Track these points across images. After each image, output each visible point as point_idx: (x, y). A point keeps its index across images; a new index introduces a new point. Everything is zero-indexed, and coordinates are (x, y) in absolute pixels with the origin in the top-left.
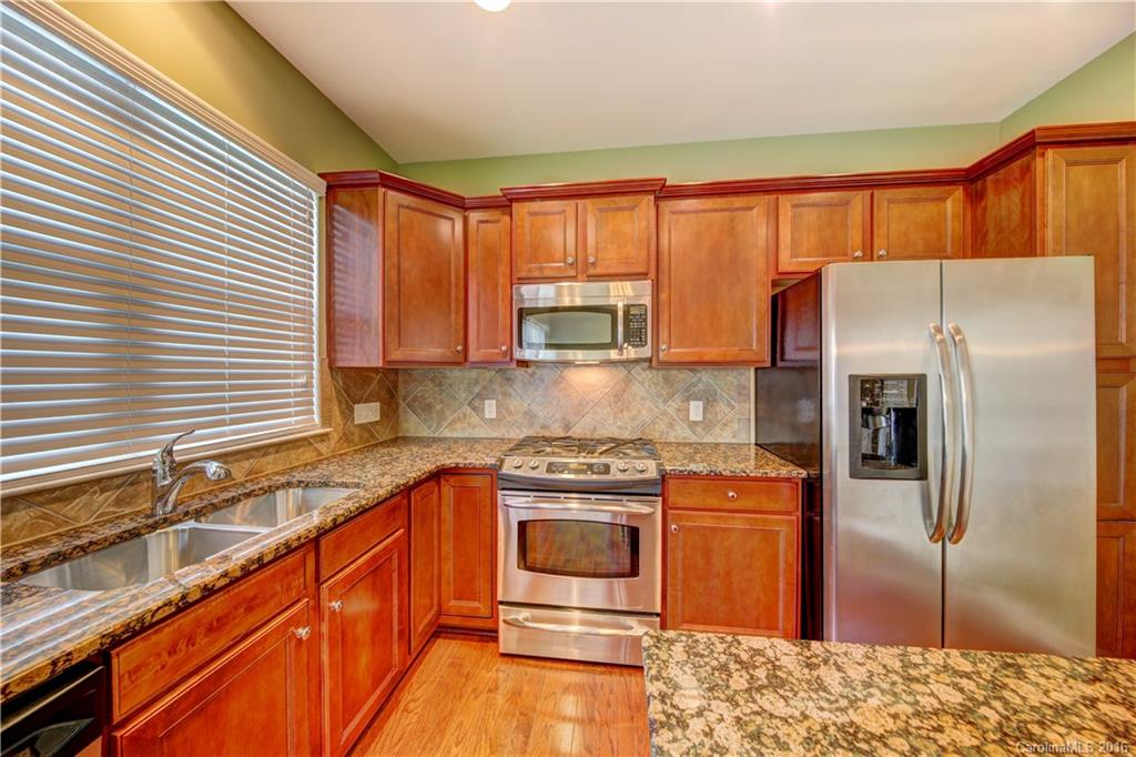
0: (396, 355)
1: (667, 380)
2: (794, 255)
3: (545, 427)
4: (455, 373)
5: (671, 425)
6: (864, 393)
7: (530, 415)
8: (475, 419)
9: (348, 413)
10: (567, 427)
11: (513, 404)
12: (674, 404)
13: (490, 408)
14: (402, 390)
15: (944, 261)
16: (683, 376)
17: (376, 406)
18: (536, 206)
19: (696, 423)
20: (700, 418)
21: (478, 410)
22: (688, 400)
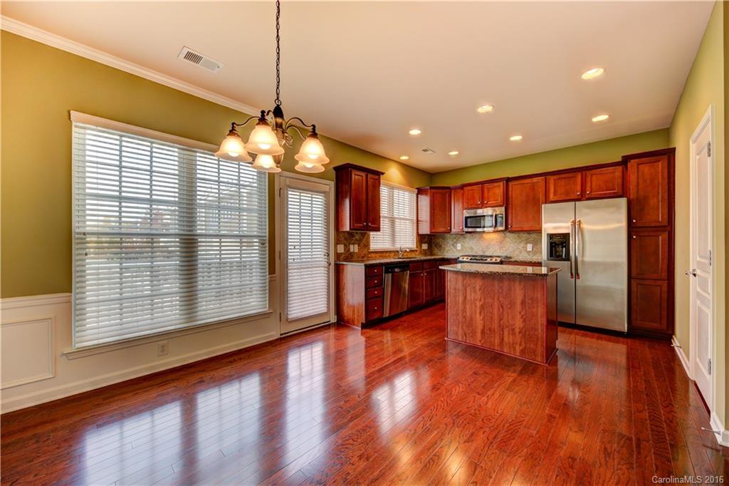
0: (433, 231)
1: (518, 237)
2: (555, 195)
3: (476, 253)
4: (448, 235)
5: (520, 252)
6: (551, 238)
7: (472, 248)
8: (454, 250)
9: (421, 246)
10: (484, 252)
11: (466, 245)
12: (522, 245)
13: (459, 246)
14: (433, 241)
15: (577, 203)
16: (524, 236)
17: (427, 245)
18: (469, 188)
19: (530, 252)
20: (531, 250)
21: (455, 247)
22: (526, 244)
